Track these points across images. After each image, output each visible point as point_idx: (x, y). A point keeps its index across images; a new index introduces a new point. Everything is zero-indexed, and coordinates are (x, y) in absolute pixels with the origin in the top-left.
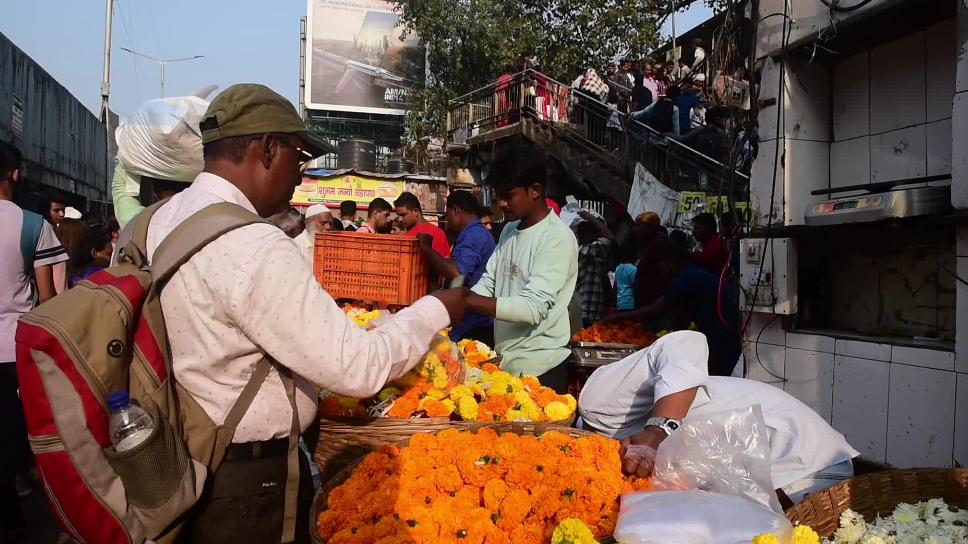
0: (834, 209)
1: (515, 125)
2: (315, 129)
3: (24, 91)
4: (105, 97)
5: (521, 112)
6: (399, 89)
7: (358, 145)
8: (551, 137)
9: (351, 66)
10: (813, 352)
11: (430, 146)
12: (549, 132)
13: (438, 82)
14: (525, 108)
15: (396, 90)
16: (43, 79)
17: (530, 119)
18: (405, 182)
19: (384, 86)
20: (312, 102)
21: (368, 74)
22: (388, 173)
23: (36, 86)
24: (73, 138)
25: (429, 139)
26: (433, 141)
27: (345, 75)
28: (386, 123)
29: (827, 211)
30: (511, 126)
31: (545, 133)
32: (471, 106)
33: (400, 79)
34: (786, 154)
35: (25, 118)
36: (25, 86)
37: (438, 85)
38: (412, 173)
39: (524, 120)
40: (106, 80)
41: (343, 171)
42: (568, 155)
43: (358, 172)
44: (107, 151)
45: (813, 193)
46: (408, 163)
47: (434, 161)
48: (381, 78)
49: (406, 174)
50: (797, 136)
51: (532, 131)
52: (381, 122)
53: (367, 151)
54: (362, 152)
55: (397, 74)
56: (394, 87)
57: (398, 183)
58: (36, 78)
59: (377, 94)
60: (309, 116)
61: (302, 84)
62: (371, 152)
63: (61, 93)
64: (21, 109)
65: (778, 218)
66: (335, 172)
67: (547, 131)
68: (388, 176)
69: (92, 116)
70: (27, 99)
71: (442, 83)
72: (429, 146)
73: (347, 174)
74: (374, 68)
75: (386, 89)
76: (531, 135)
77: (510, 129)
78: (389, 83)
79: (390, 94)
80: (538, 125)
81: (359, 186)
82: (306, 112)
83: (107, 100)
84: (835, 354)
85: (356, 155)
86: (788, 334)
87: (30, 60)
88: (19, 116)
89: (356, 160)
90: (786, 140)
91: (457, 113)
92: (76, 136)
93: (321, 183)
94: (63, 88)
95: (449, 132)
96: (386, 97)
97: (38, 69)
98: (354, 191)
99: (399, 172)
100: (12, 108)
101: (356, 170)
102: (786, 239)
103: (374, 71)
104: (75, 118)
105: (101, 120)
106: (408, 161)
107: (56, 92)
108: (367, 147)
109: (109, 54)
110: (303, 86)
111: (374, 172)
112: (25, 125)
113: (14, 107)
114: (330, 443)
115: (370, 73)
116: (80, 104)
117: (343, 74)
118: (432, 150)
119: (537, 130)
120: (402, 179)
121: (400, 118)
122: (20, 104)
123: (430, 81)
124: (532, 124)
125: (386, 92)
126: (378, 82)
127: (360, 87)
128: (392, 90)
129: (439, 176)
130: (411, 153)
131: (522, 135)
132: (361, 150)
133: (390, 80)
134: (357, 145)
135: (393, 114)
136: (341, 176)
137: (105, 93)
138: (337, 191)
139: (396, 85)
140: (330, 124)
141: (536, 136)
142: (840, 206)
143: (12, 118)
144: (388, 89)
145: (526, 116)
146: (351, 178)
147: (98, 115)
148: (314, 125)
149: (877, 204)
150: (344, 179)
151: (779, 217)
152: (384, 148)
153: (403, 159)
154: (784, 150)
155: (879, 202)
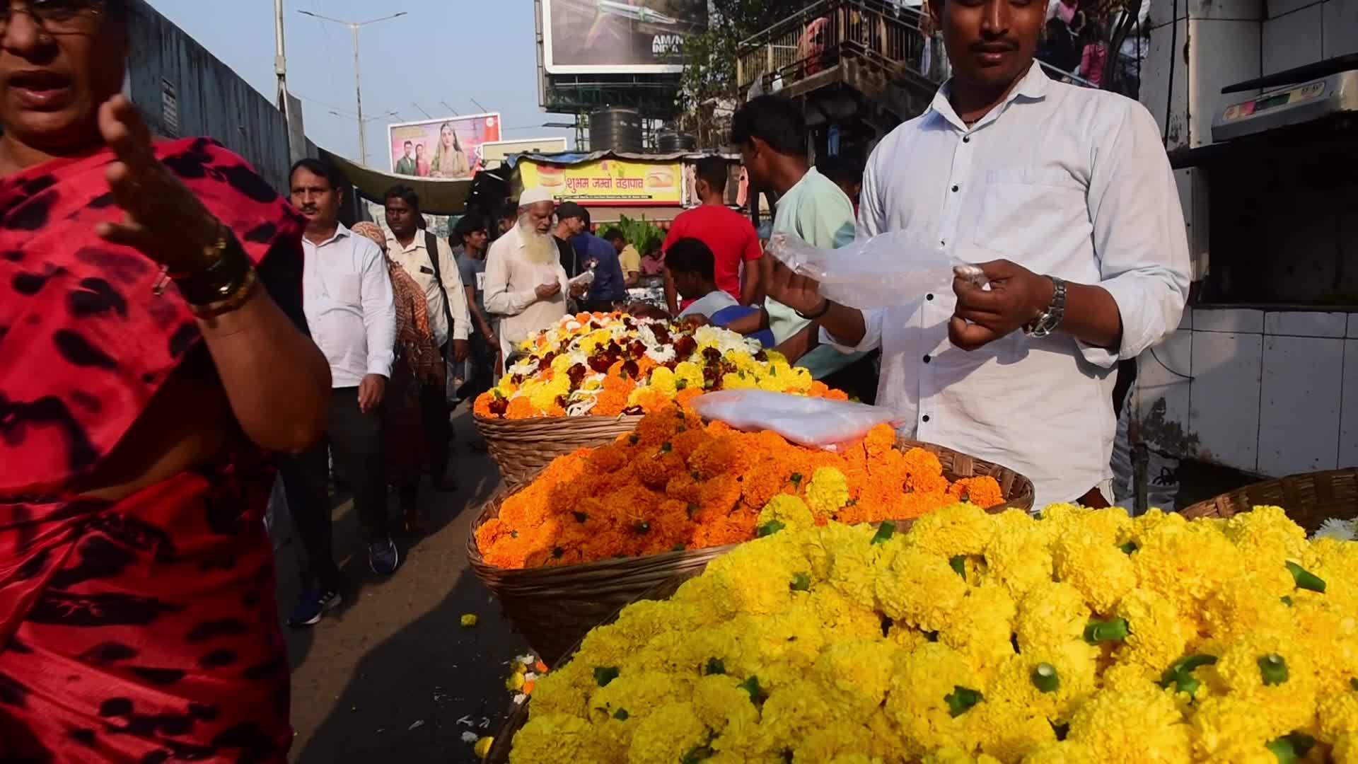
0: (1255, 110)
1: (832, 69)
2: (561, 102)
3: (176, 72)
4: (281, 76)
5: (841, 49)
6: (672, 35)
7: (617, 117)
8: (884, 82)
9: (604, 9)
10: (1232, 335)
11: (718, 112)
12: (881, 75)
13: (726, 22)
14: (847, 44)
15: (669, 37)
16: (199, 56)
17: (854, 59)
18: (683, 164)
19: (651, 32)
20: (554, 64)
21: (628, 19)
22: (661, 153)
23: (190, 64)
24: (244, 134)
25: (715, 103)
26: (721, 104)
27: (597, 23)
28: (657, 85)
29: (1244, 114)
30: (826, 72)
31: (876, 78)
32: (770, 48)
33: (673, 21)
34: (1191, 43)
35: (180, 110)
36: (176, 67)
37: (726, 25)
38: (693, 151)
39: (845, 62)
40: (280, 53)
41: (597, 155)
42: (909, 106)
43: (619, 155)
44: (289, 149)
45: (1225, 91)
46: (688, 138)
47: (724, 133)
48: (647, 22)
49: (684, 152)
50: (1207, 13)
51: (857, 76)
52: (650, 84)
53: (630, 124)
54: (624, 127)
55: (670, 16)
56: (666, 34)
57: (674, 166)
58: (189, 55)
59: (641, 45)
60: (552, 83)
61: (539, 39)
62: (635, 125)
63: (223, 73)
64: (173, 97)
65: (1180, 140)
66: (587, 157)
67: (879, 74)
68: (660, 157)
69: (266, 103)
70: (180, 85)
71: (731, 22)
72: (715, 111)
73: (604, 158)
74: (637, 9)
75: (653, 38)
76: (855, 82)
77: (825, 76)
78: (658, 28)
79: (659, 45)
80: (865, 67)
81: (621, 173)
82: (547, 80)
83: (284, 80)
84: (1263, 334)
85: (615, 131)
86: (1195, 311)
87: (179, 31)
88: (172, 106)
89: (615, 137)
90: (1190, 21)
91: (753, 61)
92: (248, 130)
93: (570, 173)
94: (225, 66)
95: (740, 89)
96: (655, 49)
97: (190, 42)
98: (614, 182)
99: (675, 152)
100: (161, 96)
101: (615, 152)
102: (1190, 169)
103: (637, 13)
104: (244, 106)
105: (278, 108)
106: (686, 134)
107: (216, 72)
108: (629, 119)
109: (281, 18)
110: (541, 42)
111: (641, 153)
112: (181, 118)
113: (164, 95)
114: (522, 458)
115: (630, 16)
116: (248, 86)
117: (593, 21)
118: (720, 118)
119: (864, 74)
120: (680, 160)
121: (676, 77)
122: (171, 90)
123: (715, 19)
124: (857, 67)
125: (655, 42)
126: (642, 28)
127: (618, 36)
128: (662, 37)
129: (731, 153)
130: (692, 122)
131: (844, 84)
132: (622, 123)
133: (659, 24)
134: (615, 116)
135: (666, 71)
136: (596, 161)
137: (280, 71)
138: (591, 182)
139: (669, 31)
140: (581, 93)
141: (864, 85)
142: (1264, 104)
143: (163, 110)
144: (657, 37)
145: (848, 55)
146: (610, 163)
147: (273, 100)
148: (558, 96)
149: (1317, 93)
150: (600, 165)
151: (1182, 139)
152: (657, 121)
153: (680, 134)
154: (1188, 37)
155: (1321, 89)
